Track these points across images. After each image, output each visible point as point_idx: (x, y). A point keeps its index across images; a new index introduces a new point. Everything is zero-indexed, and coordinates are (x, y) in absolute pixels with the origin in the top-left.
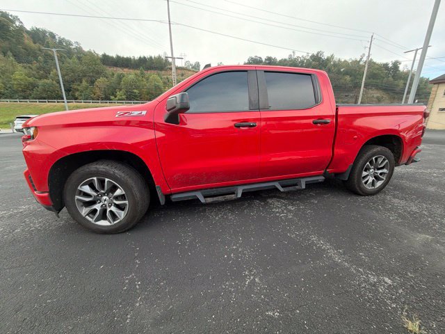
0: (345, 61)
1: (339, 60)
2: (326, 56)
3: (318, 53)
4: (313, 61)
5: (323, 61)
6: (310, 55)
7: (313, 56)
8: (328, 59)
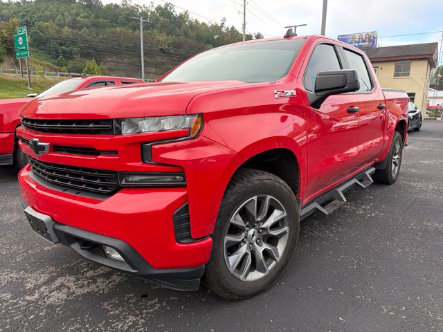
0: (204, 24)
1: (196, 21)
2: (177, 12)
3: (167, 5)
4: (161, 15)
5: (175, 18)
6: (156, 6)
7: (159, 8)
8: (181, 17)
